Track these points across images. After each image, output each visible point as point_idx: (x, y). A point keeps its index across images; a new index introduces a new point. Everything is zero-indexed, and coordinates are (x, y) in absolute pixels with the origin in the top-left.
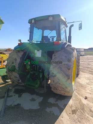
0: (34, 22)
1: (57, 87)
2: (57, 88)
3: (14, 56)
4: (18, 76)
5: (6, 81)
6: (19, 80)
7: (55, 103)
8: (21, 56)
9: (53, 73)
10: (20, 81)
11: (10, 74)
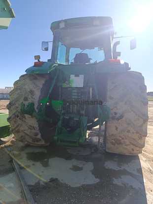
0: (64, 26)
1: (123, 139)
2: (122, 141)
3: (26, 87)
4: (36, 125)
5: (2, 139)
6: (36, 134)
7: (119, 169)
8: (41, 86)
9: (116, 114)
10: (39, 136)
11: (19, 122)
